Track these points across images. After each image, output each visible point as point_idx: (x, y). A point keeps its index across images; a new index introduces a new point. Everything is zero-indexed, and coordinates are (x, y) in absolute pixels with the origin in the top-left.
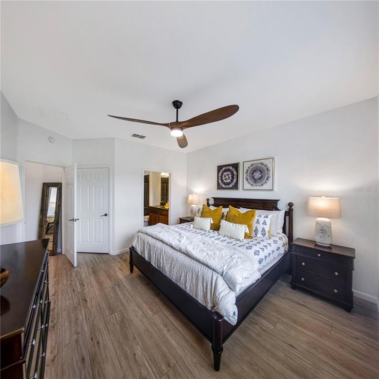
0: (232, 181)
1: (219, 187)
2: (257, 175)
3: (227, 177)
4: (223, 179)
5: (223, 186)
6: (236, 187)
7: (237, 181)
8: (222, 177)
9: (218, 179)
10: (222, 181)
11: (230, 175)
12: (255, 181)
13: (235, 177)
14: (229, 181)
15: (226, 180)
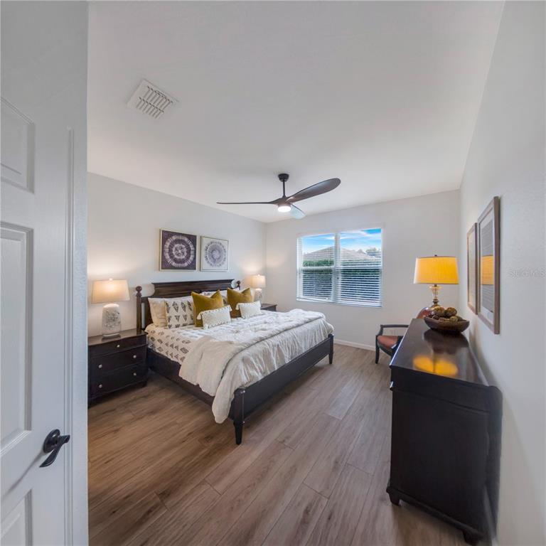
0: (188, 258)
1: (165, 265)
2: (216, 254)
3: (180, 251)
4: (174, 253)
5: (174, 264)
6: (192, 267)
7: (195, 258)
8: (170, 251)
9: (163, 251)
10: (171, 256)
11: (185, 250)
12: (214, 261)
13: (192, 252)
14: (184, 257)
15: (178, 255)
